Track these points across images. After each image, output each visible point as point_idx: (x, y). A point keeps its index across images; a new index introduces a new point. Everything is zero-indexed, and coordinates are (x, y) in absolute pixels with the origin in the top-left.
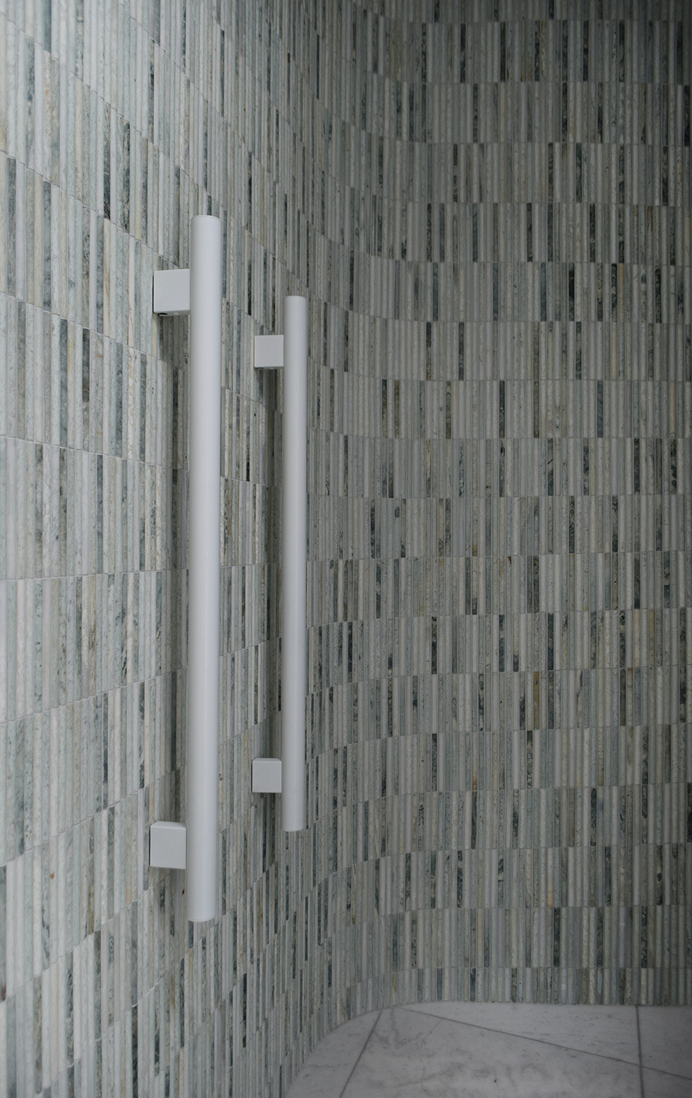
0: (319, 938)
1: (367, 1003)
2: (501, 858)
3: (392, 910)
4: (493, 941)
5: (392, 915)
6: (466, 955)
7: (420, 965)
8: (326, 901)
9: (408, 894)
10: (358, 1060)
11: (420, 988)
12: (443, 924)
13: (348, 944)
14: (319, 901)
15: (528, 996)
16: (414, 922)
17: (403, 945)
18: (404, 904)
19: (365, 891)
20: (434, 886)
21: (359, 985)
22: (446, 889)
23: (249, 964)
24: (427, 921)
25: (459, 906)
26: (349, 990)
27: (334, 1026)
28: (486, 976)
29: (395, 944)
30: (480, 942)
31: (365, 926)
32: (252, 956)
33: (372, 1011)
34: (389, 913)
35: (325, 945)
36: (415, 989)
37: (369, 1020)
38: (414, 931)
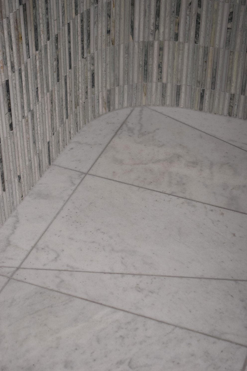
0: (83, 53)
1: (123, 101)
2: (231, 10)
3: (144, 38)
4: (219, 72)
5: (143, 42)
6: (199, 79)
7: (164, 80)
8: (89, 26)
9: (157, 27)
10: (109, 143)
11: (163, 96)
12: (183, 54)
13: (108, 60)
14: (82, 26)
15: (240, 114)
16: (161, 49)
17: (152, 65)
18: (153, 34)
19: (122, 21)
20: (178, 24)
21: (117, 89)
22: (187, 29)
23: (10, 74)
24: (171, 50)
25: (195, 42)
26: (109, 91)
27: (96, 114)
28: (212, 96)
29: (146, 63)
30: (209, 71)
31: (122, 46)
32: (13, 67)
33: (127, 107)
34: (141, 40)
35: (89, 58)
36: (159, 96)
37: (124, 113)
38: (161, 56)
